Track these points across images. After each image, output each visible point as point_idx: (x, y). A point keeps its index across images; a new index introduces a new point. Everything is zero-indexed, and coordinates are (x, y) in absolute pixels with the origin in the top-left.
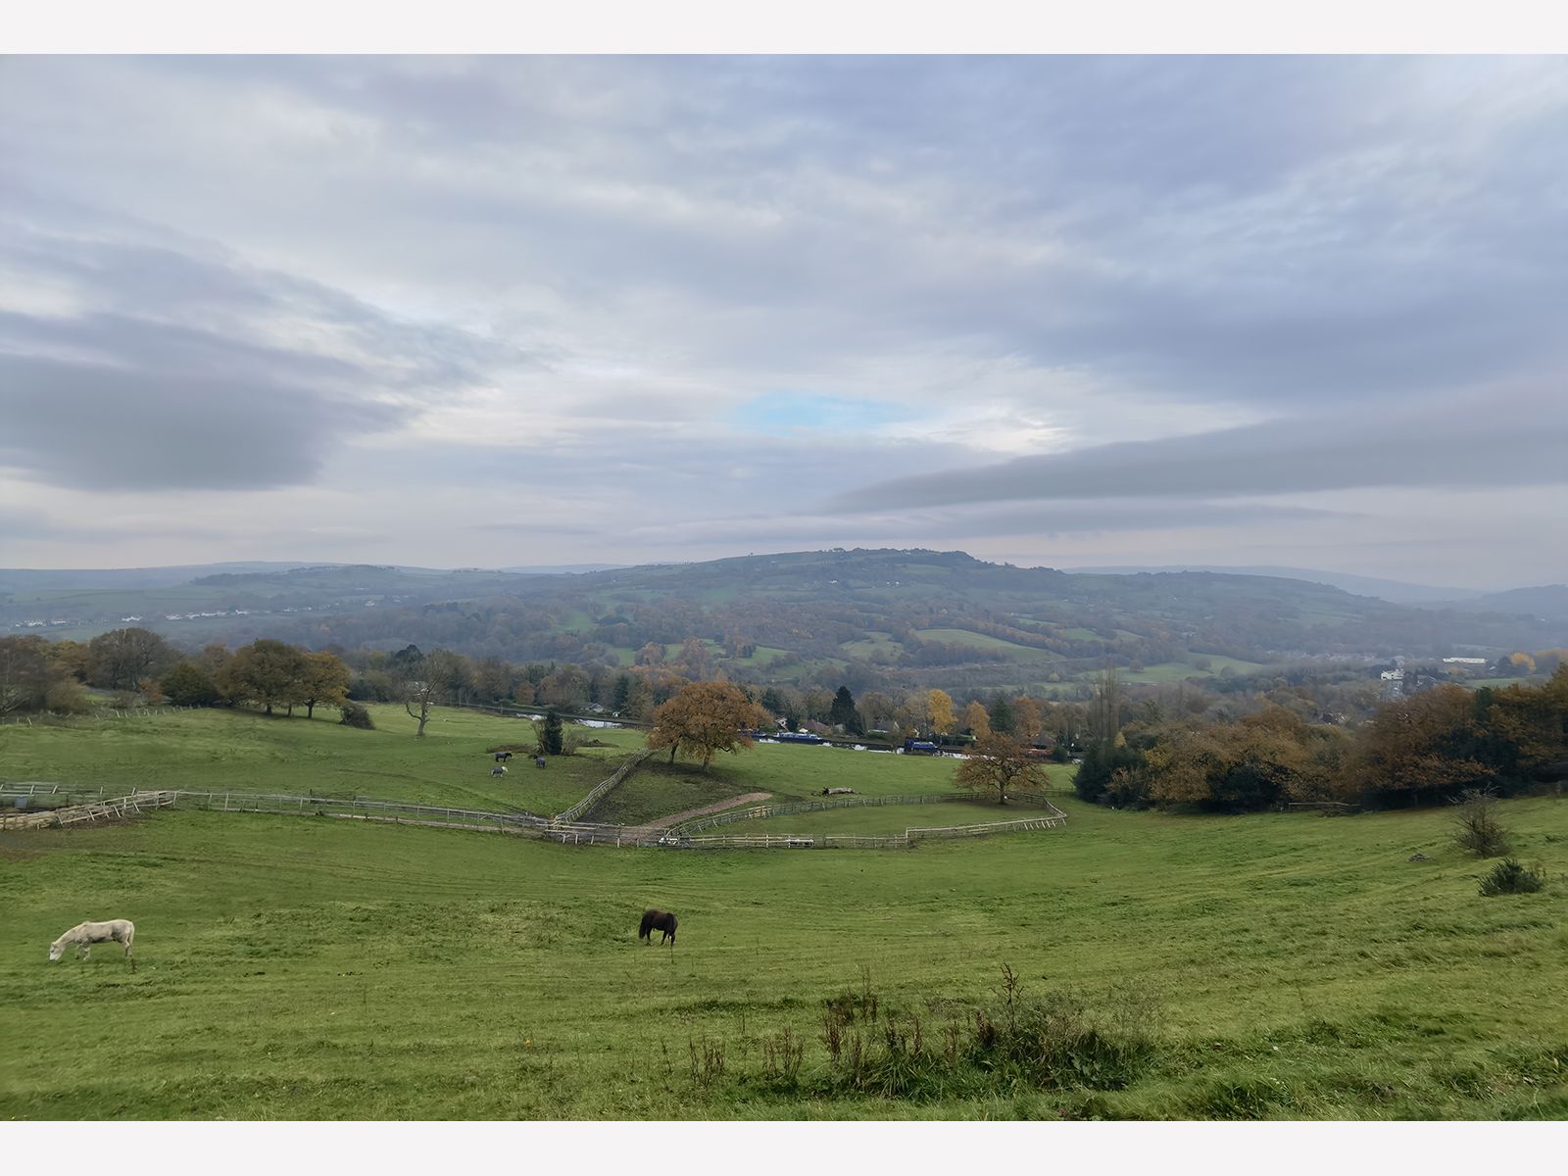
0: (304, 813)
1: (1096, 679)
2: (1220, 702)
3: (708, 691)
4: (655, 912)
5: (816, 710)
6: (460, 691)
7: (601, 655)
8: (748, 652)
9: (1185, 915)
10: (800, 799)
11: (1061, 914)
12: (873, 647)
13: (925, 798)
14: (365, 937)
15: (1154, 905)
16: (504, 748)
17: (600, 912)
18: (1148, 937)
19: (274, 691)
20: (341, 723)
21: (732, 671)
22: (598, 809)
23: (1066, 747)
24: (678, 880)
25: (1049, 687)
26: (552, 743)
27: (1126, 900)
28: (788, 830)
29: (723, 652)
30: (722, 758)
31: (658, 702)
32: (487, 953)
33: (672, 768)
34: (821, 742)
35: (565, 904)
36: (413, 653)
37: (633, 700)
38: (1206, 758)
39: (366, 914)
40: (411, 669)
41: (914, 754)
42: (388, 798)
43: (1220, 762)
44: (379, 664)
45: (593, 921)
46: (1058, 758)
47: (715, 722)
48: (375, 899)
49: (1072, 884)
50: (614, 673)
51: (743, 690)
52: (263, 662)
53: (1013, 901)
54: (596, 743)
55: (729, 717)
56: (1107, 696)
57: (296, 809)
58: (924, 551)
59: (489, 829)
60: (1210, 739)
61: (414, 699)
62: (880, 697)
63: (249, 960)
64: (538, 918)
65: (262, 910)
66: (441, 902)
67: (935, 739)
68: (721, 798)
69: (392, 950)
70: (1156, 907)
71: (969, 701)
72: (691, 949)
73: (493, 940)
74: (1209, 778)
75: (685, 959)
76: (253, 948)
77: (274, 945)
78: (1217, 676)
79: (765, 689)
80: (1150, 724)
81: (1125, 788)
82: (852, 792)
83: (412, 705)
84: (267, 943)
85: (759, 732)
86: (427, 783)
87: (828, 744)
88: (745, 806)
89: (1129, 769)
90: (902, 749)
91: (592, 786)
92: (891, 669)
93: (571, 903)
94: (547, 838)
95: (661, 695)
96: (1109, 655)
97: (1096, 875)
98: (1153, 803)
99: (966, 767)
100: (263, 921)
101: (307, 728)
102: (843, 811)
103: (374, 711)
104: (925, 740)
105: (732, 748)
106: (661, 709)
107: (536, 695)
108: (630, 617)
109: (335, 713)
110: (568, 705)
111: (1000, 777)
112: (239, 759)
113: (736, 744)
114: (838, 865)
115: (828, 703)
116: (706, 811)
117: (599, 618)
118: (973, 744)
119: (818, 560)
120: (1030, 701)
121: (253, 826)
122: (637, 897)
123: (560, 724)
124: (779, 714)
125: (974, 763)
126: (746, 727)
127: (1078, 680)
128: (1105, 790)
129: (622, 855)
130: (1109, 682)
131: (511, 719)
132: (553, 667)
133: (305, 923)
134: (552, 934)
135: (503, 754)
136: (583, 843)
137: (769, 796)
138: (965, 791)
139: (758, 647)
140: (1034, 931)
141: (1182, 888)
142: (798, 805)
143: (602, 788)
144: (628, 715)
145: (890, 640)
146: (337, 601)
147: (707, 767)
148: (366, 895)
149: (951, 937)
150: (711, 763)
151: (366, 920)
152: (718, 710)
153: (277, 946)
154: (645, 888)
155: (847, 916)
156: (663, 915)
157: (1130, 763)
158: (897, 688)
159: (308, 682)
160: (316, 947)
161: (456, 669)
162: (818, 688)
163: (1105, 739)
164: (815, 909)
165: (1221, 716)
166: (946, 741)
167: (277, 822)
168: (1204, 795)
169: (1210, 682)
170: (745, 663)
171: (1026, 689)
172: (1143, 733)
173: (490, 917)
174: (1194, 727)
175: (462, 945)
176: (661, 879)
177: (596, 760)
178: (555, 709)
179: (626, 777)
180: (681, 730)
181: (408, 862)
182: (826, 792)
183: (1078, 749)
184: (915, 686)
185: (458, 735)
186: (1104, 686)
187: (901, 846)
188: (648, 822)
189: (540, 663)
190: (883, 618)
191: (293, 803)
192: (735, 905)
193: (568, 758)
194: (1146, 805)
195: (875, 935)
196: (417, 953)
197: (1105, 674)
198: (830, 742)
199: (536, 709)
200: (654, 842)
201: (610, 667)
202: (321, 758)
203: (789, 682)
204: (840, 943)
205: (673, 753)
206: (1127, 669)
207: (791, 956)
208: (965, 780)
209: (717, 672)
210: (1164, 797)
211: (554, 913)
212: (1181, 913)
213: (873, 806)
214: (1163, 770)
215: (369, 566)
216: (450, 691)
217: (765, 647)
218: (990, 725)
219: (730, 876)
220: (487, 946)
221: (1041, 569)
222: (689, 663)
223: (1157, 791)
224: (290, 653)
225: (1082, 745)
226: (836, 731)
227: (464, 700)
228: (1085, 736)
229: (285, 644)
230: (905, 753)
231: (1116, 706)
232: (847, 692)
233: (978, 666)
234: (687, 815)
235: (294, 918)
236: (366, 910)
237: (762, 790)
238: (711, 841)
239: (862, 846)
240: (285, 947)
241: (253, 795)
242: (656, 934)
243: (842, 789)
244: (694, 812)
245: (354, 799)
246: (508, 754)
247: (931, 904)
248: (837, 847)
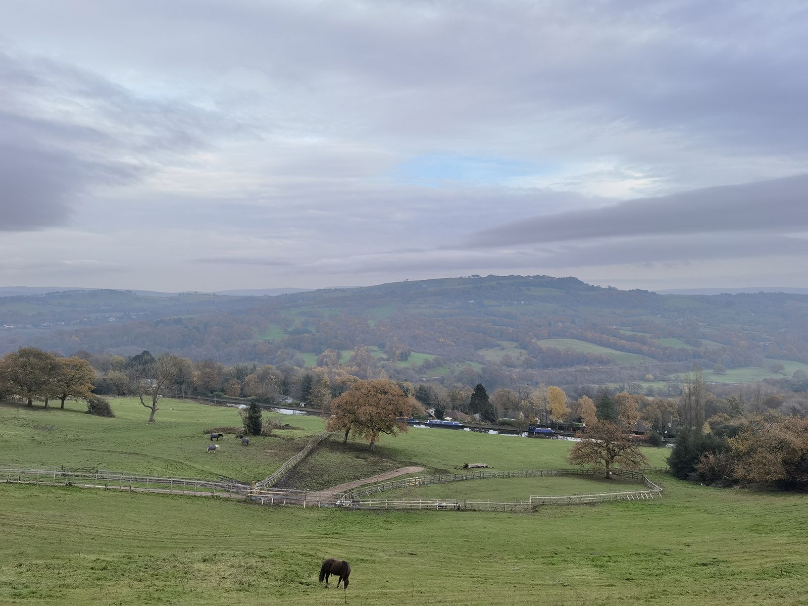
0: (56, 484)
1: (686, 379)
2: (793, 399)
3: (373, 387)
4: (333, 561)
5: (458, 402)
6: (184, 386)
7: (291, 359)
8: (404, 357)
9: (766, 576)
10: (445, 472)
11: (659, 571)
12: (503, 353)
13: (544, 472)
14: (103, 582)
15: (739, 566)
16: (217, 430)
17: (289, 560)
18: (734, 594)
19: (34, 388)
20: (87, 413)
21: (391, 371)
22: (289, 478)
23: (660, 434)
24: (351, 535)
25: (645, 385)
26: (254, 427)
27: (715, 562)
28: (438, 496)
29: (385, 356)
30: (384, 439)
31: (334, 396)
32: (199, 596)
33: (345, 447)
34: (462, 427)
35: (262, 554)
36: (146, 357)
37: (316, 394)
38: (782, 445)
39: (104, 564)
40: (144, 369)
41: (536, 437)
42: (124, 471)
43: (794, 449)
44: (119, 366)
45: (283, 568)
46: (654, 442)
47: (379, 411)
48: (111, 552)
49: (669, 547)
50: (301, 372)
51: (401, 387)
52: (26, 366)
53: (619, 559)
54: (287, 427)
55: (390, 407)
56: (695, 392)
57: (51, 481)
58: (544, 277)
59: (204, 494)
60: (784, 430)
61: (147, 393)
62: (509, 392)
63: (12, 600)
64: (240, 566)
65: (23, 561)
66: (164, 554)
67: (553, 425)
68: (383, 470)
69: (125, 593)
70: (741, 569)
71: (580, 396)
72: (361, 591)
73: (204, 585)
74: (785, 462)
75: (355, 600)
76: (16, 591)
77: (33, 589)
78: (790, 378)
79: (418, 386)
80: (733, 417)
81: (712, 469)
82: (486, 467)
83: (144, 397)
84: (27, 587)
85: (413, 420)
86: (155, 458)
87: (467, 429)
88: (402, 477)
89: (714, 453)
90: (526, 434)
91: (285, 460)
92: (518, 370)
93: (267, 554)
94: (250, 501)
95: (337, 390)
96: (696, 360)
97: (689, 540)
98: (736, 482)
99: (578, 448)
100: (24, 569)
101: (60, 416)
102: (479, 481)
103: (114, 402)
104: (544, 426)
105: (392, 431)
106: (337, 400)
107: (242, 389)
108: (312, 329)
109: (83, 405)
110: (266, 397)
111: (605, 456)
112: (6, 441)
113: (395, 429)
114: (475, 524)
115: (468, 397)
116: (372, 480)
117: (290, 329)
118: (583, 429)
119: (459, 284)
120: (630, 396)
121: (17, 494)
122: (319, 548)
123: (260, 411)
124: (429, 405)
125: (585, 445)
126: (403, 416)
127: (669, 380)
128: (694, 470)
129: (308, 514)
130: (697, 382)
131: (223, 408)
132: (255, 367)
133: (57, 571)
134: (252, 579)
135: (216, 435)
136: (277, 505)
137: (421, 469)
138: (578, 467)
139: (412, 353)
140: (638, 585)
141: (764, 553)
142: (444, 477)
143: (292, 461)
144: (312, 405)
145: (517, 347)
146: (85, 318)
147: (373, 447)
148: (104, 549)
149: (567, 587)
150: (376, 443)
151: (104, 569)
152: (381, 402)
153: (34, 590)
154: (325, 540)
155: (483, 566)
156: (339, 563)
157: (715, 449)
158: (523, 386)
159: (62, 380)
160: (65, 591)
161: (180, 370)
162: (460, 385)
163: (694, 428)
164: (458, 559)
165: (795, 411)
166: (561, 427)
167: (35, 491)
168: (781, 476)
169: (784, 383)
170: (402, 365)
171: (626, 386)
172: (726, 423)
173: (202, 566)
174: (771, 419)
175: (179, 589)
176: (337, 533)
177: (288, 440)
178: (257, 400)
179: (311, 453)
180: (352, 417)
181: (139, 522)
182: (466, 467)
183: (671, 436)
184: (537, 383)
185: (182, 420)
186: (692, 386)
187: (526, 510)
188: (328, 488)
189: (245, 364)
190: (511, 329)
191: (48, 477)
192: (395, 555)
193: (266, 438)
194: (730, 483)
195: (506, 583)
196: (143, 596)
197: (692, 375)
198: (470, 427)
199: (241, 400)
200: (332, 504)
201: (298, 368)
202: (71, 440)
203: (436, 380)
204: (478, 589)
205: (346, 435)
206: (711, 371)
207: (439, 598)
208: (577, 458)
209: (380, 372)
210: (746, 477)
211: (253, 561)
212: (762, 574)
213: (503, 478)
214: (744, 454)
215: (111, 290)
216: (175, 387)
217: (418, 352)
218: (597, 415)
219: (391, 531)
220: (199, 590)
221: (638, 290)
222: (359, 365)
223: (739, 472)
224: (46, 358)
225: (674, 432)
226: (474, 419)
227: (186, 393)
228: (676, 426)
229: (43, 351)
230: (529, 436)
231: (703, 402)
232: (483, 389)
233: (587, 368)
234: (358, 483)
235: (47, 567)
236: (104, 561)
237: (416, 464)
238: (377, 504)
239: (495, 510)
240: (41, 590)
241: (16, 470)
242: (334, 579)
243: (479, 465)
244: (363, 481)
245: (97, 472)
246: (220, 435)
247: (552, 559)
248: (475, 510)
